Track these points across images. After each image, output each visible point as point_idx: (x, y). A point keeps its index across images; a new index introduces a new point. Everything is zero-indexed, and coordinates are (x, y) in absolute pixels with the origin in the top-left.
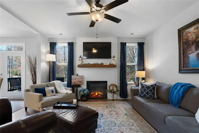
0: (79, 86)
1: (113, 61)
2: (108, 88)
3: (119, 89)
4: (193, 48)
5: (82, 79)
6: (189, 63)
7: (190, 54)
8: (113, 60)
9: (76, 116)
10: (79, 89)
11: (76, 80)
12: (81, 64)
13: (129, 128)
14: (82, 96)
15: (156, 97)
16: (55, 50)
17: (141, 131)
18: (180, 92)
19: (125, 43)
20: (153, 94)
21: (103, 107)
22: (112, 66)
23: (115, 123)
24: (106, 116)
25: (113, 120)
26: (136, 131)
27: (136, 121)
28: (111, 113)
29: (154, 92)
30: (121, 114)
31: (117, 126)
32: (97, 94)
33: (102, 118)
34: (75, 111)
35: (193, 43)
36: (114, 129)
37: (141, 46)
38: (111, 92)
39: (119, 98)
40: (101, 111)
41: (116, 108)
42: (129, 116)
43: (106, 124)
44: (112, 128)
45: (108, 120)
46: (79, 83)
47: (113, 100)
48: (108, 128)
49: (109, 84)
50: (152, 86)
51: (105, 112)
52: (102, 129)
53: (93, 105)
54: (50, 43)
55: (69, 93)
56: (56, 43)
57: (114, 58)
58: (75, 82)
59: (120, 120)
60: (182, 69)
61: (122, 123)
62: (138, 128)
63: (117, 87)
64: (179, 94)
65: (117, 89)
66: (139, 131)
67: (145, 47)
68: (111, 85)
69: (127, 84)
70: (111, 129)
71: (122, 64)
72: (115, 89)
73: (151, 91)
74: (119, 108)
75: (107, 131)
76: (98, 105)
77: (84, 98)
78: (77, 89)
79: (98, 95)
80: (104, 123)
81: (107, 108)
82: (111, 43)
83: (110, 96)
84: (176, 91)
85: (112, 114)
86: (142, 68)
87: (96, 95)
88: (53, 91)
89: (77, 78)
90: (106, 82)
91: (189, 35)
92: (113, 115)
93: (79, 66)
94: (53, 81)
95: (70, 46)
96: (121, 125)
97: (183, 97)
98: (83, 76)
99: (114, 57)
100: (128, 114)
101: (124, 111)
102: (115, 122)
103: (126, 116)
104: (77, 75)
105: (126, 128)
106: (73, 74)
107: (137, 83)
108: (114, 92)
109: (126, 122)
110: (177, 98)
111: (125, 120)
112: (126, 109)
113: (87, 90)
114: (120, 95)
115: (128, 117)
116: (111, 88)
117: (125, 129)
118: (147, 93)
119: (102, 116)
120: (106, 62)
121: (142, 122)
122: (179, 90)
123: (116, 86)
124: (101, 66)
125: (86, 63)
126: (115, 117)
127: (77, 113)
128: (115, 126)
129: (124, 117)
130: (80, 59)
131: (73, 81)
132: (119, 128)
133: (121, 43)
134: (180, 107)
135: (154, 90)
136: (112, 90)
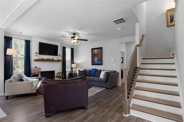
5: (40, 70)
7: (95, 58)
11: (35, 71)
19: (65, 47)
22: (59, 61)
35: (96, 55)
38: (58, 77)
58: (34, 73)
60: (93, 64)
68: (58, 73)
69: (66, 72)
82: (58, 46)
89: (36, 69)
90: (54, 71)
91: (95, 52)
99: (59, 55)
116: (58, 75)
120: (55, 58)
124: (52, 60)
125: (41, 58)
133: (63, 47)
136: (60, 76)
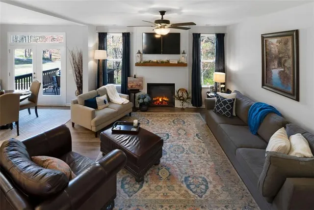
0: (138, 91)
1: (183, 58)
2: (176, 94)
3: (190, 95)
4: (276, 63)
5: (141, 82)
6: (272, 79)
7: (273, 69)
8: (183, 56)
9: (139, 147)
10: (137, 95)
11: (133, 83)
12: (140, 62)
13: (198, 156)
14: (141, 105)
15: (234, 114)
16: (105, 43)
17: (212, 161)
18: (257, 117)
19: (199, 34)
20: (231, 111)
21: (169, 123)
22: (180, 64)
23: (183, 148)
24: (173, 137)
25: (181, 143)
26: (206, 160)
27: (208, 145)
28: (179, 132)
29: (232, 109)
30: (191, 134)
31: (185, 153)
32: (160, 100)
33: (168, 140)
34: (138, 139)
35: (275, 57)
36: (182, 156)
37: (220, 38)
38: (179, 99)
39: (191, 106)
40: (166, 129)
41: (186, 123)
42: (201, 138)
43: (172, 149)
44: (179, 156)
45: (175, 143)
46: (137, 88)
47: (183, 110)
48: (174, 155)
49: (177, 89)
50: (230, 101)
51: (171, 131)
52: (168, 156)
53: (156, 119)
54: (99, 33)
55: (125, 103)
56: (106, 33)
57: (183, 55)
58: (132, 86)
59: (189, 143)
60: (265, 84)
61: (192, 149)
62: (209, 156)
63: (187, 93)
64: (256, 118)
65: (187, 96)
66: (209, 159)
67: (227, 40)
68: (179, 90)
69: (201, 89)
70: (177, 157)
71: (195, 61)
72: (185, 96)
73: (228, 107)
74: (190, 124)
75: (173, 159)
76: (163, 118)
77: (144, 107)
78: (135, 95)
79: (162, 102)
80: (170, 148)
81: (174, 123)
82: (180, 34)
83: (178, 104)
84: (254, 114)
85: (180, 134)
86: (221, 68)
87: (160, 102)
88: (105, 102)
89: (134, 81)
90: (173, 85)
91: (272, 46)
92: (181, 136)
93: (137, 64)
94: (104, 86)
95: (126, 37)
96: (190, 151)
97: (260, 123)
98: (142, 78)
99: (184, 53)
100: (199, 135)
101: (196, 129)
102: (184, 146)
103: (197, 138)
104: (135, 77)
105: (195, 156)
106: (129, 76)
107: (214, 88)
108: (183, 100)
109: (196, 147)
110: (254, 122)
111: (195, 144)
112: (197, 126)
113: (148, 97)
114: (192, 103)
115: (200, 140)
116: (180, 94)
117: (193, 157)
118: (224, 110)
119: (168, 138)
120: (173, 58)
121: (215, 147)
122: (257, 114)
123: (186, 91)
124: (167, 64)
125: (146, 60)
126: (183, 140)
127: (140, 142)
128: (182, 152)
129: (194, 139)
130: (139, 55)
131: (129, 85)
132: (187, 155)
133: (194, 34)
134: (257, 134)
135: (232, 106)
136: (182, 97)
